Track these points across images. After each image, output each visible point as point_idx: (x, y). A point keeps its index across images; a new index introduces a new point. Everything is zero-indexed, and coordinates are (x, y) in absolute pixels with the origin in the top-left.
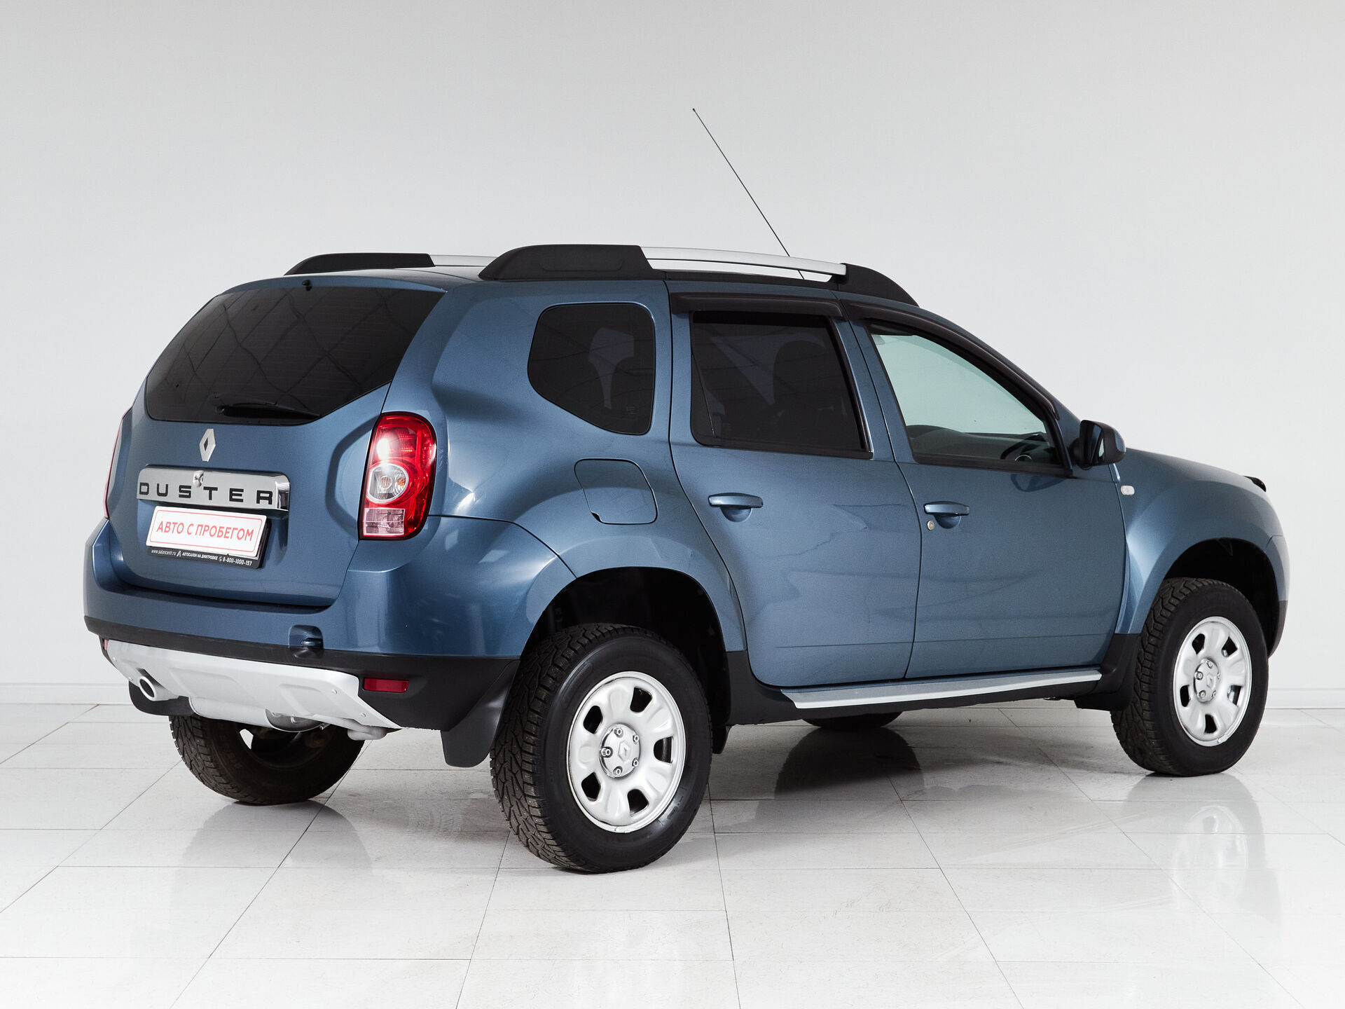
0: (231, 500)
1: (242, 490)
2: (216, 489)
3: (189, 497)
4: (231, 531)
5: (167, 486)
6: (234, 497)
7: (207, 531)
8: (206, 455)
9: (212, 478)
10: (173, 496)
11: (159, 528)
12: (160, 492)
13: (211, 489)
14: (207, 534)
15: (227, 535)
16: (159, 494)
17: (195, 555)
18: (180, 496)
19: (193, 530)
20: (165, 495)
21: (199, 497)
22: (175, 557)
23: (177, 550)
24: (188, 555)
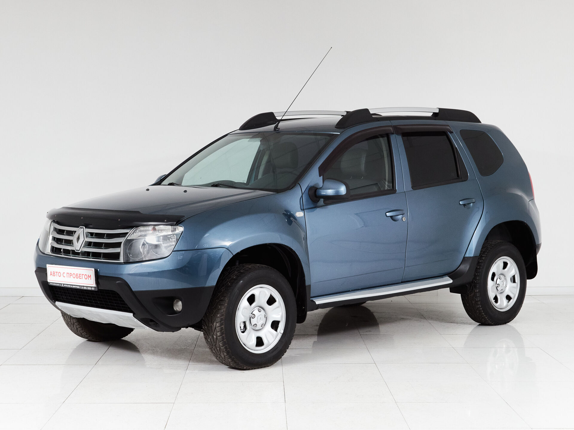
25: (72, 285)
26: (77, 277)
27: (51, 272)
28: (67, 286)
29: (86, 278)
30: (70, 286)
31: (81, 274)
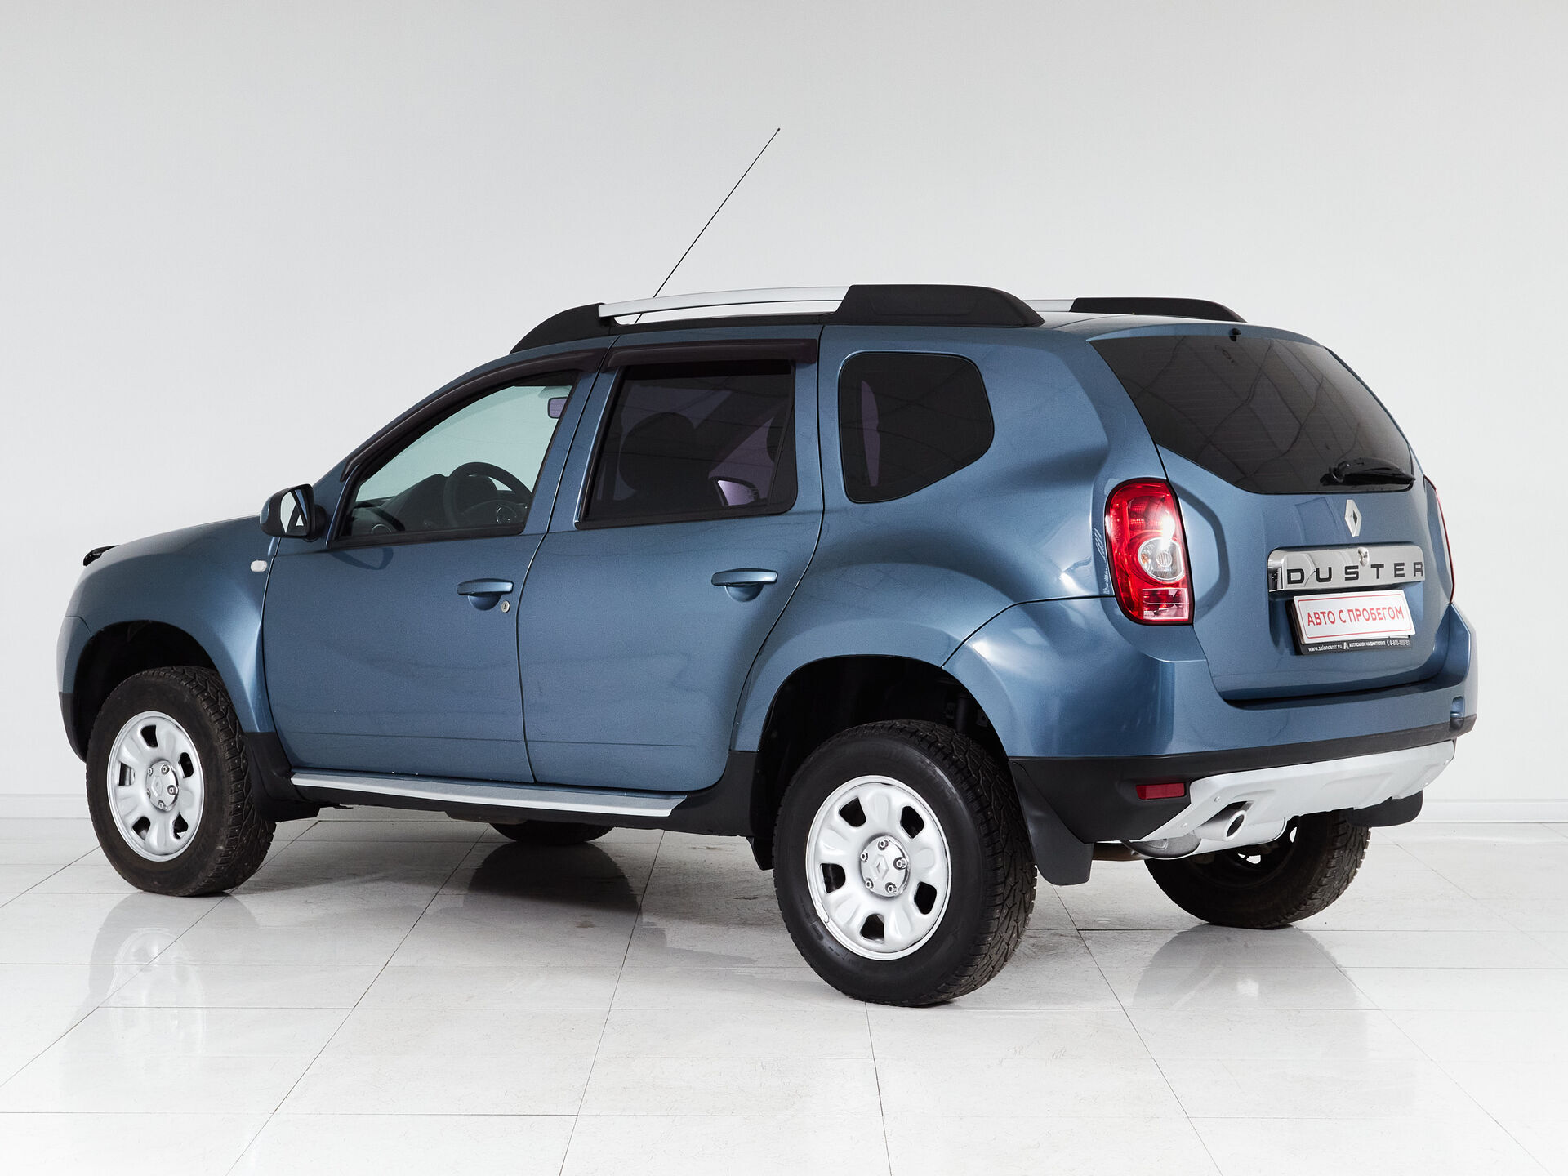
0: (1396, 576)
1: (1403, 564)
2: (1382, 566)
3: (1357, 578)
4: (1380, 611)
5: (1330, 569)
6: (1398, 572)
7: (1360, 615)
8: (1355, 531)
9: (1372, 555)
10: (1339, 581)
11: (1309, 622)
12: (1321, 577)
13: (1378, 567)
14: (1361, 618)
15: (1380, 616)
16: (1320, 580)
17: (1363, 644)
18: (1347, 579)
19: (1345, 616)
20: (1328, 580)
21: (1367, 577)
22: (1342, 651)
23: (1341, 643)
24: (1356, 645)
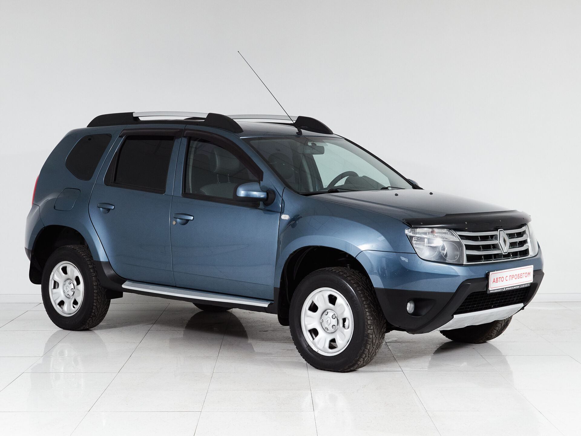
25: (513, 287)
26: (519, 277)
27: (494, 279)
28: (508, 289)
29: (526, 276)
30: (511, 288)
31: (522, 274)
